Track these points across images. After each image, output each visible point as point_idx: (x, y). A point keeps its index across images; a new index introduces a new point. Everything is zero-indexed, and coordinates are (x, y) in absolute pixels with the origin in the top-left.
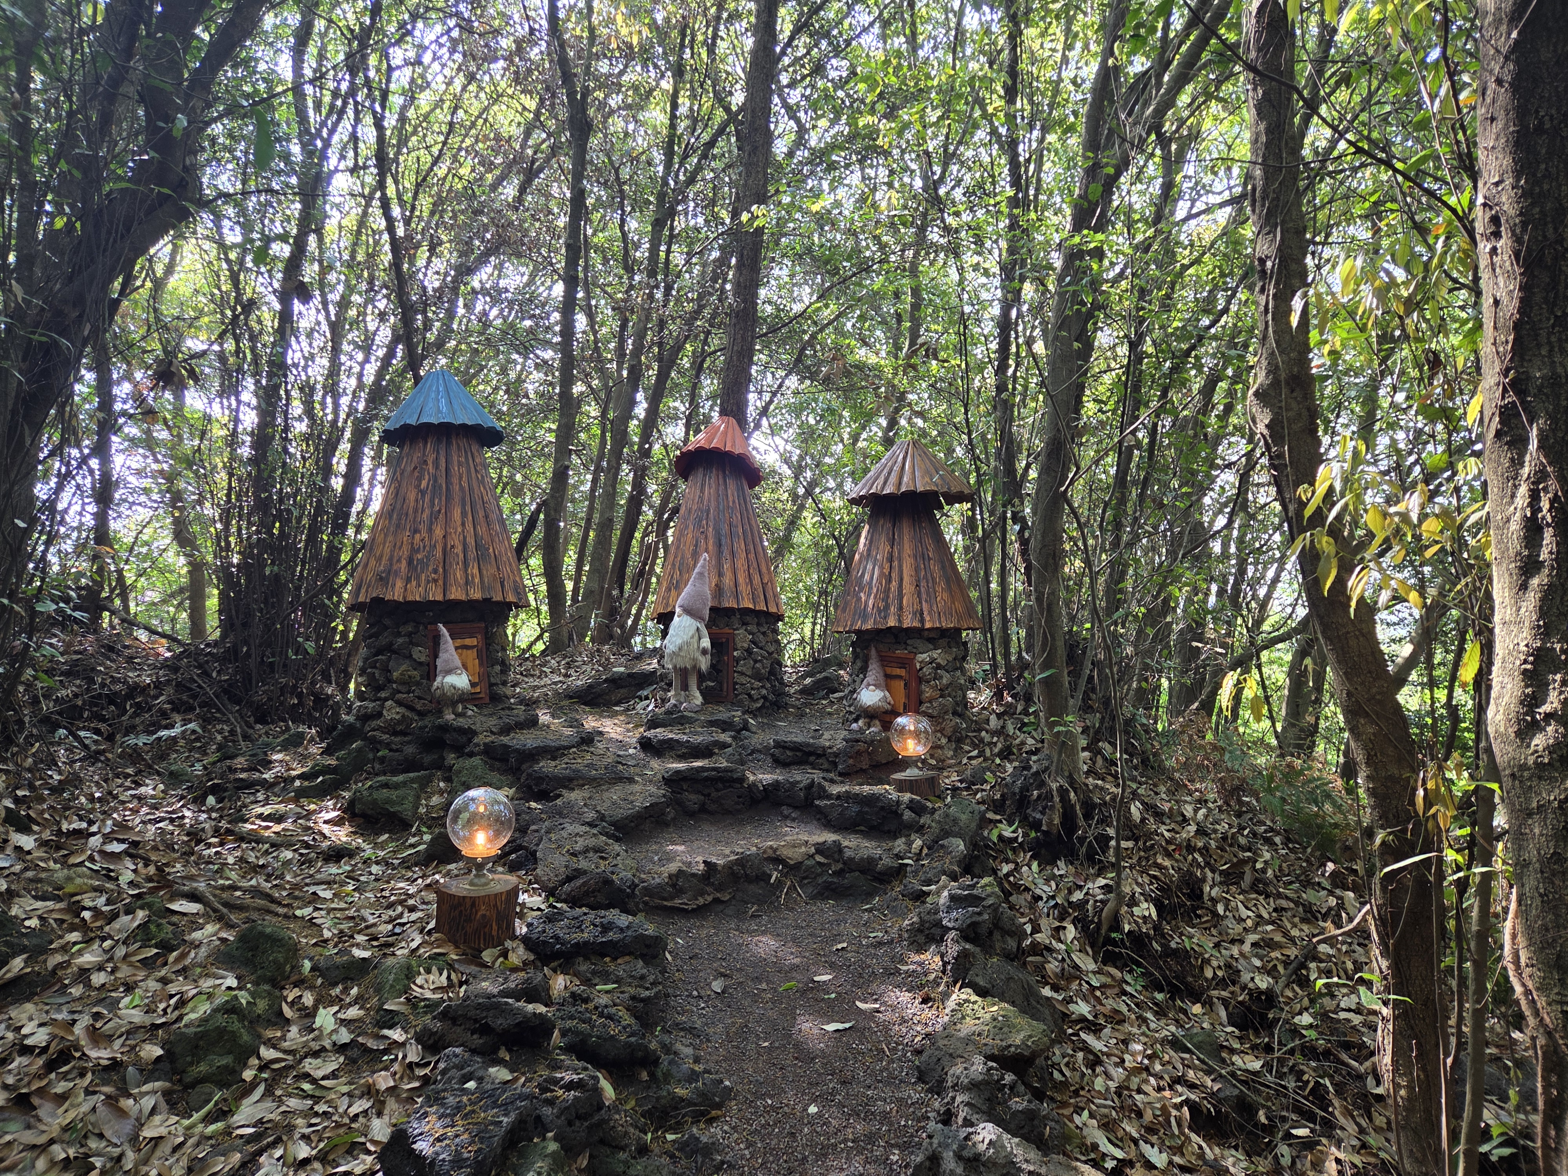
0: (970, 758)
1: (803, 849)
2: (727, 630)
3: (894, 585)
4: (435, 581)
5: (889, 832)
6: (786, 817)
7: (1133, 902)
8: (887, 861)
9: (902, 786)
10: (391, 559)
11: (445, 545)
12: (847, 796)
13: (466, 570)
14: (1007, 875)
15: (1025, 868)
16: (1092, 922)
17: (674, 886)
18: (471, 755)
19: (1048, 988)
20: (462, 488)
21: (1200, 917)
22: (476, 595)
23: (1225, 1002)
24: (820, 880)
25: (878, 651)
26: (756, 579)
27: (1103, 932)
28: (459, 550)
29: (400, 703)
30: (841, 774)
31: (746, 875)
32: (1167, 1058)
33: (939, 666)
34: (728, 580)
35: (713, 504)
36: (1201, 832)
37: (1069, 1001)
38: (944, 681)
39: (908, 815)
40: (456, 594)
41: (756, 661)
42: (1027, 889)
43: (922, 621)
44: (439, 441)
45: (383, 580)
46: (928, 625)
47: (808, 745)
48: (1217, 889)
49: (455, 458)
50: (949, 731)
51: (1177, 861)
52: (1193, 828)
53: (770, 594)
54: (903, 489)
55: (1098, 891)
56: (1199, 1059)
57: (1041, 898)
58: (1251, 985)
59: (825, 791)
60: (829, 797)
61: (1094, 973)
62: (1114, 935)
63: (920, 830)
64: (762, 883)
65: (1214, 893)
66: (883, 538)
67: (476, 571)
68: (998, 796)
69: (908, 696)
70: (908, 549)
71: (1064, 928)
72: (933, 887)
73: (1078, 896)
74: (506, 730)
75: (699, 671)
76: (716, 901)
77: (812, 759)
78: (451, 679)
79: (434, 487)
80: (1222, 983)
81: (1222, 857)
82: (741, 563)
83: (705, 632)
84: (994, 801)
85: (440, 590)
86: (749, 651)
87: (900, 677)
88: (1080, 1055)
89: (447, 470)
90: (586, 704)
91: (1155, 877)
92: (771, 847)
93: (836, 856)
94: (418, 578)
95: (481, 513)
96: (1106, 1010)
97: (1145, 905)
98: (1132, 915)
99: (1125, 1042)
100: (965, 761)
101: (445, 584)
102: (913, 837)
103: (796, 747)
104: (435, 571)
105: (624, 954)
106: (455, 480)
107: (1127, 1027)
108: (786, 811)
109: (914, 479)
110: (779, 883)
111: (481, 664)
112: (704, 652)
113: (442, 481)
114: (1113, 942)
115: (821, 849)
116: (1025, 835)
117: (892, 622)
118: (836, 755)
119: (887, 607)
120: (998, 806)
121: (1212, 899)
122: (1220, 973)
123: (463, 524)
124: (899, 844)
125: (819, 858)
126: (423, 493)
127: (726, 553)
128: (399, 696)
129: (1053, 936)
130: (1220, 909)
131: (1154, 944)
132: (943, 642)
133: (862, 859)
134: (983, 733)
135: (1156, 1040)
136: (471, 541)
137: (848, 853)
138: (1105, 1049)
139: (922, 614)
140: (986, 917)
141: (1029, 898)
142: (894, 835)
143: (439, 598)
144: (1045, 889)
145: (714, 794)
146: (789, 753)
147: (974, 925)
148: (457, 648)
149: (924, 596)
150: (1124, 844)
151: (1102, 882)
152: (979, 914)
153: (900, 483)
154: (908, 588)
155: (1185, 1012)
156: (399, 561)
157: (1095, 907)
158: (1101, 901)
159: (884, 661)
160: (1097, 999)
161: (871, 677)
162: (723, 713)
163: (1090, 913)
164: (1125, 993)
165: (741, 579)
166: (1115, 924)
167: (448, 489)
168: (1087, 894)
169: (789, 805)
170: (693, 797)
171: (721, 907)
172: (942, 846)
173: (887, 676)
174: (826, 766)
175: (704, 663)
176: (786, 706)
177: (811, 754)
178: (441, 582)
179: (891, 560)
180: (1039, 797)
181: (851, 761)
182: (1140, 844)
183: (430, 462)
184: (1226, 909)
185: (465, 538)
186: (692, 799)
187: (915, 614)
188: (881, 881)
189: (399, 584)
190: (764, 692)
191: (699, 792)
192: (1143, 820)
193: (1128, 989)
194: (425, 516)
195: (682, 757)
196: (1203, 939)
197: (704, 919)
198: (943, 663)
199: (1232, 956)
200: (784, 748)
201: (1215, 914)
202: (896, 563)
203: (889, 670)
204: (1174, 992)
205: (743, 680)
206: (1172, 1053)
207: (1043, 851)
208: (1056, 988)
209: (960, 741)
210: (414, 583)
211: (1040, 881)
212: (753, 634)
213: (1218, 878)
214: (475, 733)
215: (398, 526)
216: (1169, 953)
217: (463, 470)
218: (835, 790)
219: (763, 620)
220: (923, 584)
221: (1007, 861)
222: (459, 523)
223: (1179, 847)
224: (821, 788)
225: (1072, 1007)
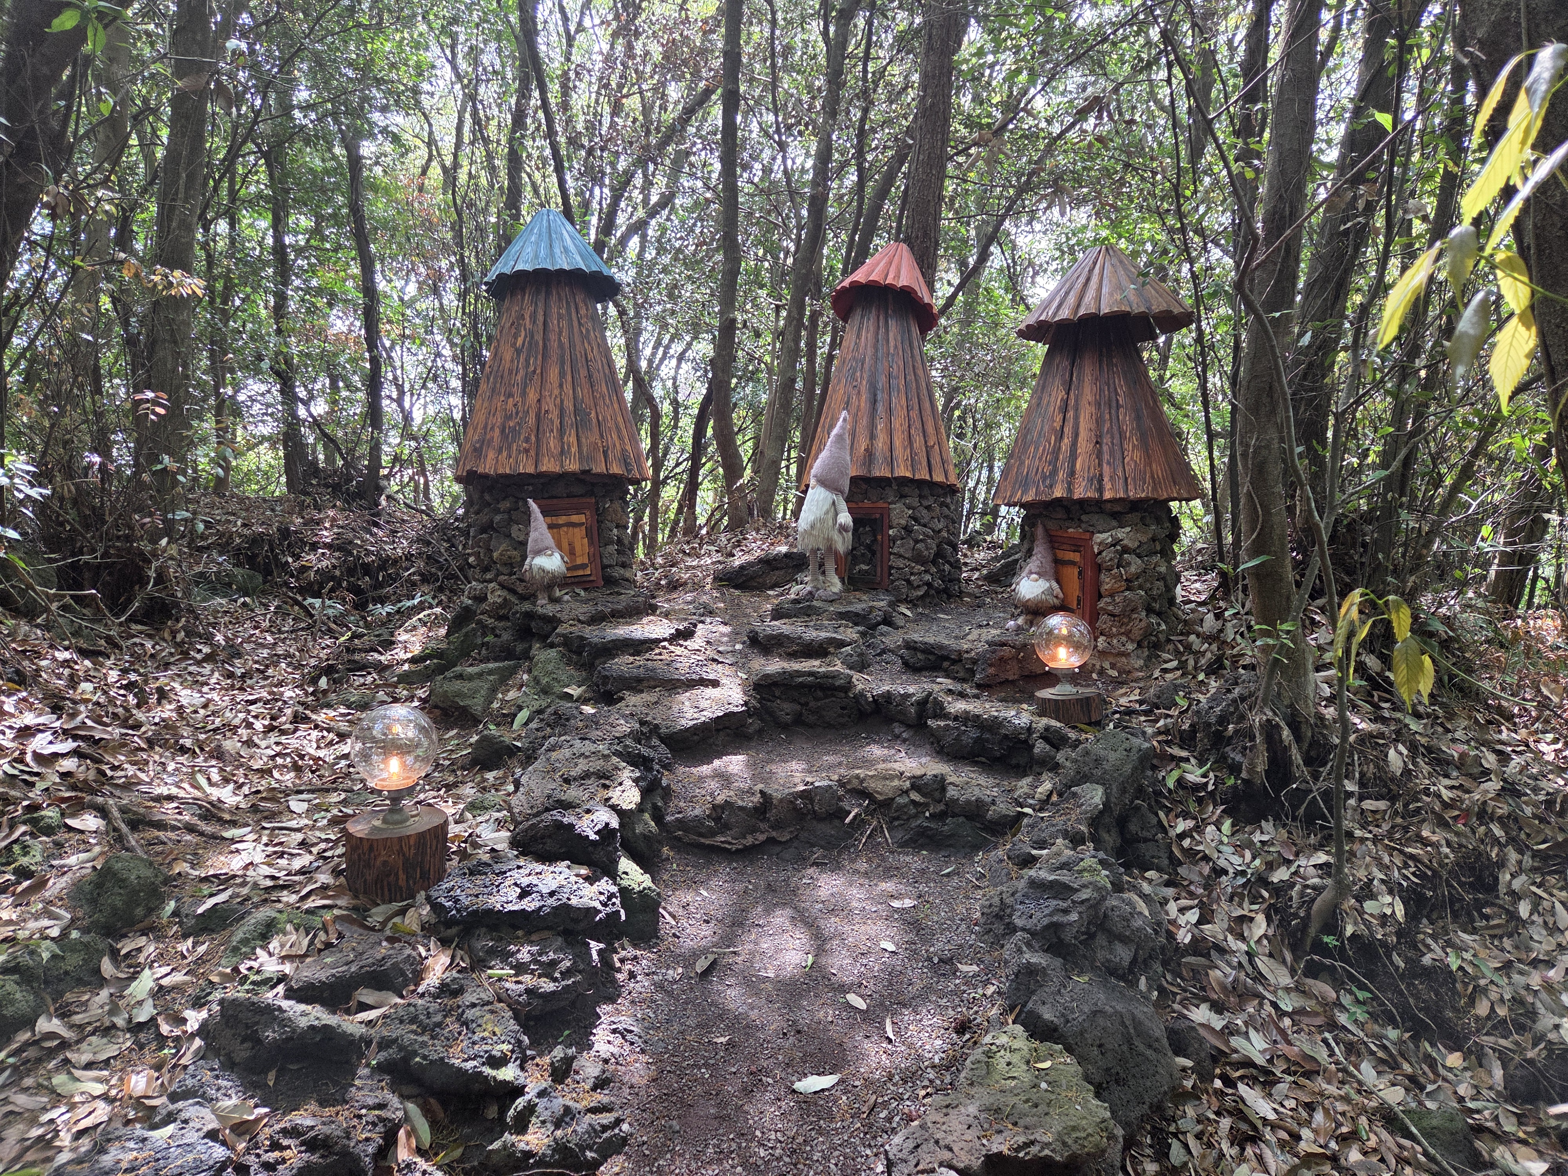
0: (1165, 671)
1: (896, 783)
2: (881, 504)
3: (1066, 441)
4: (527, 451)
5: (1017, 766)
6: (897, 737)
7: (1367, 892)
8: (1003, 808)
9: (1046, 708)
10: (485, 427)
11: (540, 409)
12: (965, 718)
13: (562, 438)
14: (1182, 836)
15: (1210, 829)
16: (1296, 916)
17: (718, 819)
18: (552, 646)
19: (1204, 1007)
20: (561, 345)
21: (1487, 918)
22: (573, 466)
23: (1504, 1058)
24: (914, 824)
25: (1046, 530)
26: (918, 441)
27: (1312, 931)
28: (554, 415)
29: (502, 586)
30: (979, 686)
31: (814, 812)
32: (1372, 1142)
33: (1126, 550)
34: (881, 443)
35: (870, 352)
36: (1510, 790)
37: (1229, 1031)
38: (1133, 569)
39: (1040, 747)
40: (549, 466)
41: (917, 541)
42: (1206, 858)
43: (1100, 490)
44: (538, 292)
45: (478, 452)
46: (1107, 495)
47: (941, 647)
48: (1523, 878)
49: (555, 310)
50: (1137, 634)
51: (1457, 834)
52: (1493, 785)
53: (936, 460)
54: (1082, 312)
55: (1312, 871)
56: (1425, 1154)
57: (1226, 873)
58: (1552, 1036)
59: (943, 708)
60: (946, 716)
61: (1287, 990)
62: (1326, 939)
63: (1055, 767)
64: (837, 822)
65: (1516, 884)
66: (1057, 382)
67: (573, 439)
68: (1186, 727)
69: (1082, 588)
70: (1088, 393)
71: (1252, 919)
72: (1045, 852)
73: (1281, 875)
74: (597, 619)
75: (836, 553)
76: (771, 841)
77: (946, 664)
78: (540, 561)
79: (530, 343)
80: (1500, 1027)
81: (1539, 832)
82: (898, 423)
83: (843, 505)
84: (1181, 732)
85: (531, 462)
86: (907, 529)
87: (1073, 563)
88: (1226, 1123)
89: (545, 323)
90: (736, 587)
91: (1412, 857)
92: (857, 777)
93: (937, 795)
94: (509, 448)
95: (583, 373)
96: (1292, 1052)
97: (1388, 899)
98: (1361, 912)
99: (1310, 1107)
100: (1157, 674)
101: (537, 455)
102: (1044, 776)
103: (928, 650)
104: (527, 440)
105: (539, 930)
106: (553, 337)
107: (1320, 1083)
108: (898, 729)
109: (1098, 298)
110: (859, 823)
111: (591, 543)
112: (843, 528)
113: (539, 337)
114: (1324, 950)
115: (917, 784)
116: (1218, 781)
117: (1059, 492)
118: (974, 662)
119: (1054, 472)
120: (1187, 739)
121: (1512, 893)
122: (1502, 1012)
123: (561, 386)
124: (1023, 785)
125: (915, 796)
126: (518, 351)
127: (880, 408)
128: (502, 578)
129: (1231, 930)
130: (1524, 909)
131: (1395, 957)
132: (1135, 517)
133: (968, 802)
134: (1192, 637)
135: (1364, 1110)
136: (569, 405)
137: (951, 792)
138: (1272, 1116)
139: (1101, 480)
140: (1074, 917)
141: (1206, 870)
142: (1021, 771)
143: (530, 470)
144: (1230, 860)
145: (812, 704)
146: (920, 656)
147: (1055, 927)
148: (550, 527)
149: (1106, 457)
150: (1368, 804)
151: (1322, 858)
152: (1066, 912)
153: (1078, 306)
154: (1084, 445)
155: (1432, 1064)
156: (492, 429)
157: (1302, 894)
158: (1314, 888)
159: (1053, 542)
160: (1282, 1032)
161: (1033, 564)
162: (861, 603)
163: (1295, 903)
164: (1333, 1025)
165: (897, 443)
166: (1332, 925)
167: (545, 346)
168: (1296, 873)
169: (902, 722)
170: (788, 707)
171: (778, 849)
172: (1075, 794)
173: (1057, 562)
174: (961, 674)
175: (843, 544)
176: (961, 594)
177: (946, 658)
178: (532, 453)
179: (1064, 410)
180: (1236, 732)
181: (991, 670)
182: (1399, 806)
183: (527, 317)
184: (1534, 910)
185: (562, 401)
186: (785, 709)
187: (1091, 480)
188: (994, 833)
189: (491, 455)
190: (928, 577)
191: (793, 701)
192: (1407, 772)
193: (1343, 1019)
194: (519, 377)
195: (793, 656)
196: (1483, 953)
197: (752, 863)
198: (1133, 545)
199: (1527, 987)
200: (915, 649)
201: (1513, 916)
202: (1071, 414)
203: (1061, 554)
204: (1419, 1031)
205: (900, 563)
206: (1385, 1135)
207: (1243, 806)
208: (1218, 1008)
209: (1156, 646)
210: (505, 454)
211: (1228, 850)
212: (914, 509)
213: (1528, 862)
214: (560, 622)
215: (493, 390)
216: (1416, 970)
217: (564, 323)
218: (959, 706)
219: (926, 491)
220: (1106, 440)
221: (1186, 815)
222: (556, 384)
223: (1466, 814)
224: (939, 705)
225: (1236, 1042)
